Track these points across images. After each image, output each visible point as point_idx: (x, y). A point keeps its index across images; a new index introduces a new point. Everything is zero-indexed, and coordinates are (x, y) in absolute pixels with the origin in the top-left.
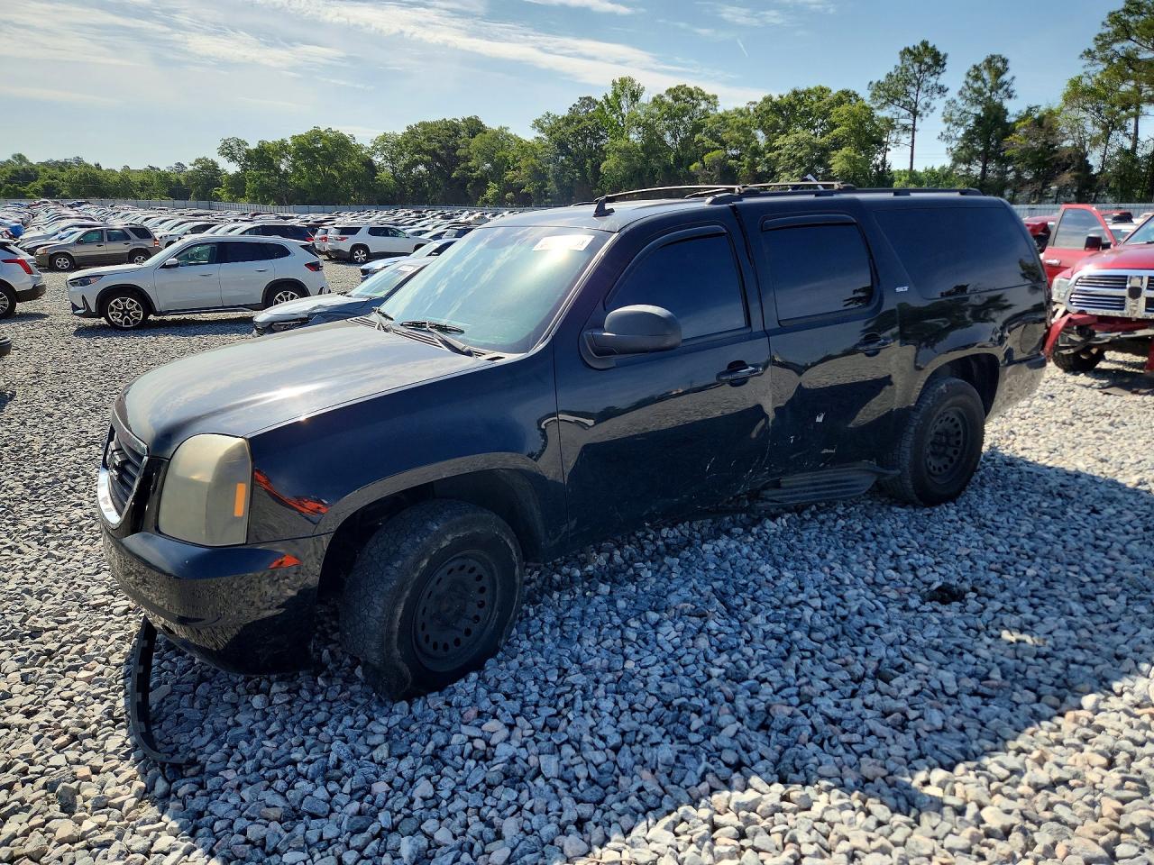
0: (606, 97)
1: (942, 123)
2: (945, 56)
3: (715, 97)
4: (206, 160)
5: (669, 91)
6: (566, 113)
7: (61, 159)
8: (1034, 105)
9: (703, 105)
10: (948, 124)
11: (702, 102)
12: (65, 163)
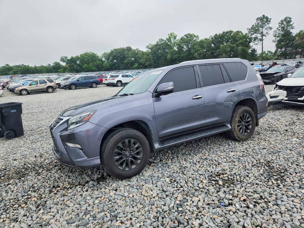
0: (167, 38)
1: (274, 37)
2: (271, 19)
3: (198, 36)
4: (57, 62)
5: (185, 35)
6: (155, 43)
7: (18, 65)
8: (301, 30)
9: (195, 38)
10: (275, 37)
11: (194, 38)
12: (19, 66)
